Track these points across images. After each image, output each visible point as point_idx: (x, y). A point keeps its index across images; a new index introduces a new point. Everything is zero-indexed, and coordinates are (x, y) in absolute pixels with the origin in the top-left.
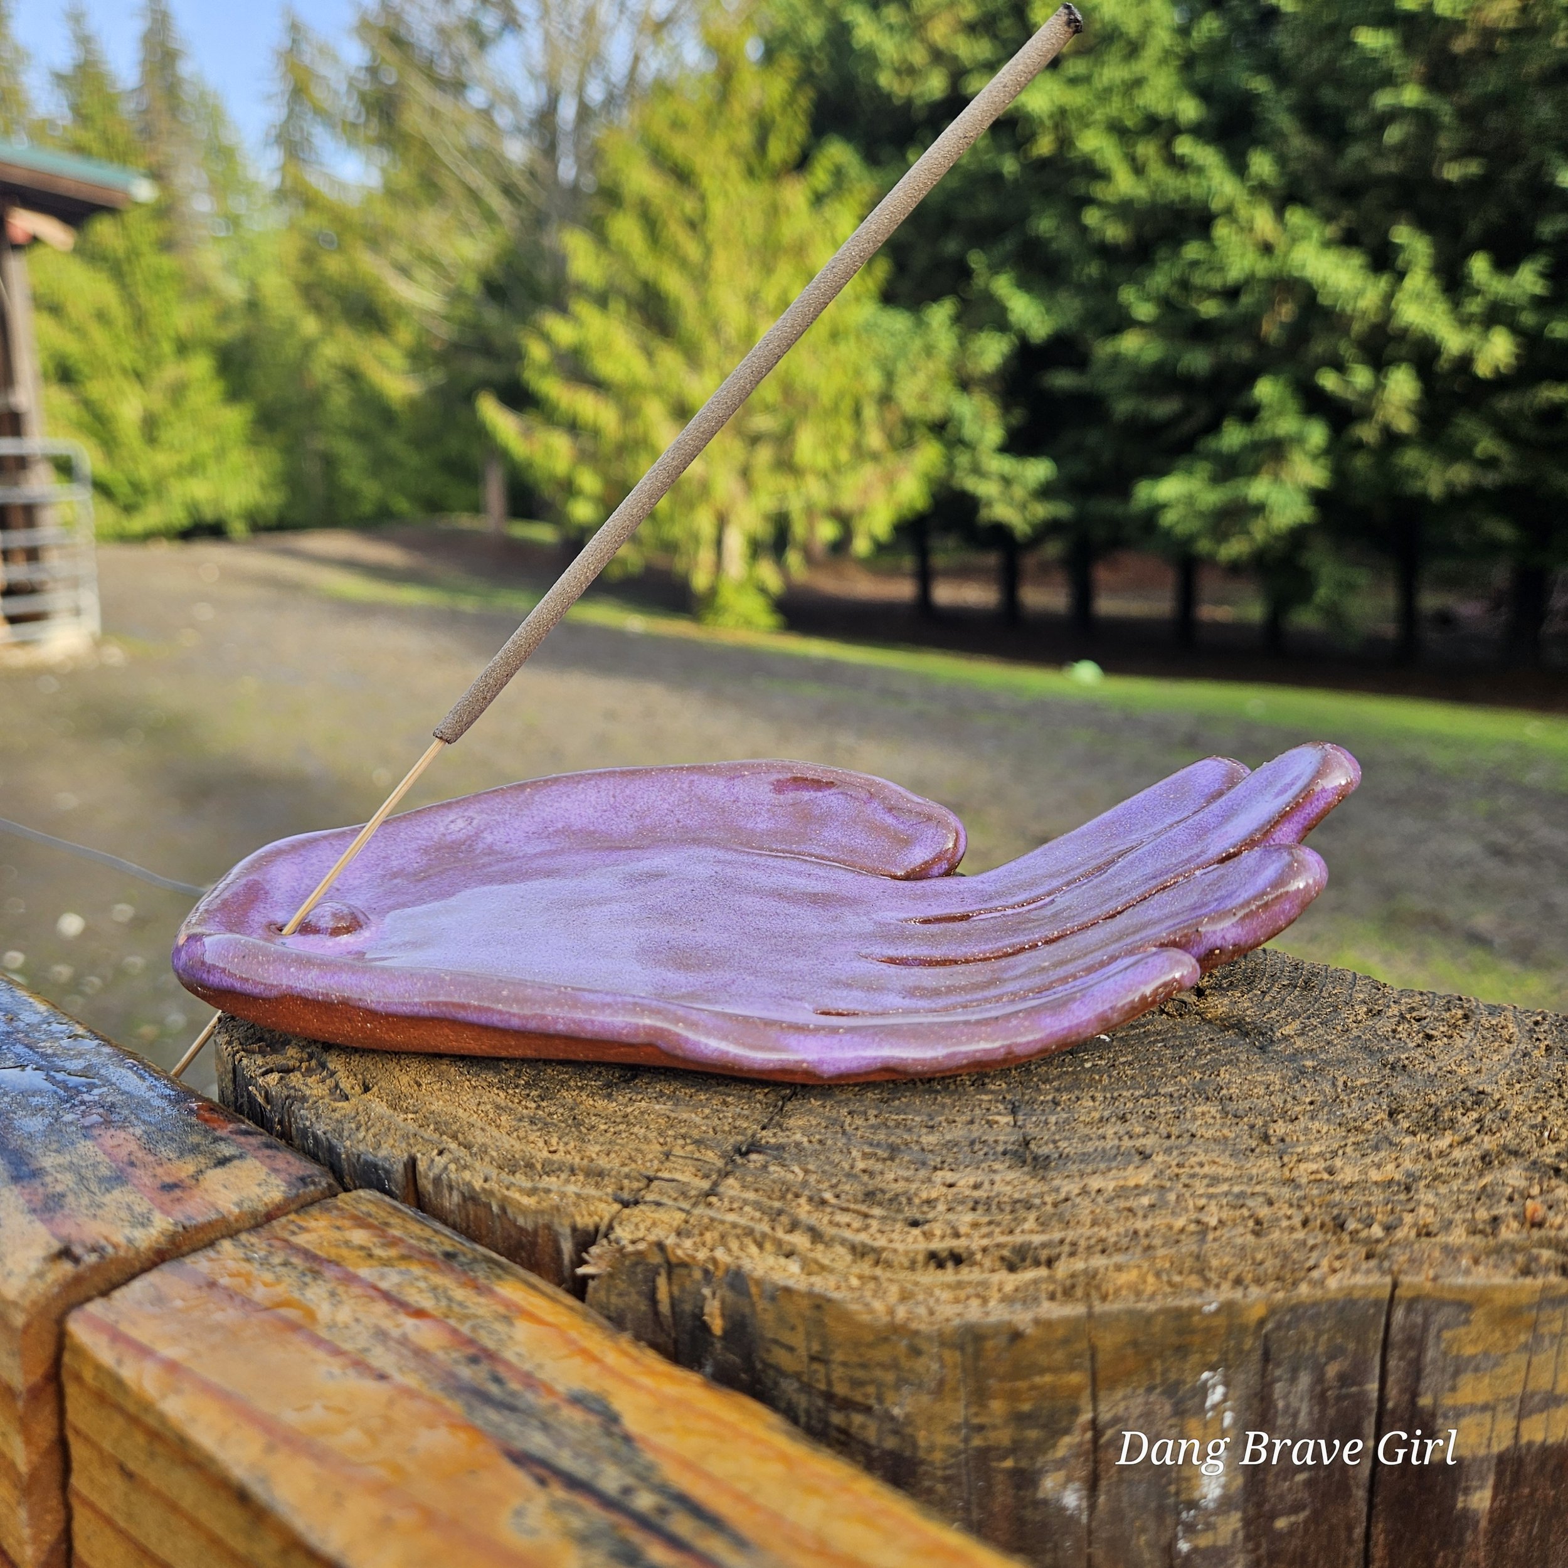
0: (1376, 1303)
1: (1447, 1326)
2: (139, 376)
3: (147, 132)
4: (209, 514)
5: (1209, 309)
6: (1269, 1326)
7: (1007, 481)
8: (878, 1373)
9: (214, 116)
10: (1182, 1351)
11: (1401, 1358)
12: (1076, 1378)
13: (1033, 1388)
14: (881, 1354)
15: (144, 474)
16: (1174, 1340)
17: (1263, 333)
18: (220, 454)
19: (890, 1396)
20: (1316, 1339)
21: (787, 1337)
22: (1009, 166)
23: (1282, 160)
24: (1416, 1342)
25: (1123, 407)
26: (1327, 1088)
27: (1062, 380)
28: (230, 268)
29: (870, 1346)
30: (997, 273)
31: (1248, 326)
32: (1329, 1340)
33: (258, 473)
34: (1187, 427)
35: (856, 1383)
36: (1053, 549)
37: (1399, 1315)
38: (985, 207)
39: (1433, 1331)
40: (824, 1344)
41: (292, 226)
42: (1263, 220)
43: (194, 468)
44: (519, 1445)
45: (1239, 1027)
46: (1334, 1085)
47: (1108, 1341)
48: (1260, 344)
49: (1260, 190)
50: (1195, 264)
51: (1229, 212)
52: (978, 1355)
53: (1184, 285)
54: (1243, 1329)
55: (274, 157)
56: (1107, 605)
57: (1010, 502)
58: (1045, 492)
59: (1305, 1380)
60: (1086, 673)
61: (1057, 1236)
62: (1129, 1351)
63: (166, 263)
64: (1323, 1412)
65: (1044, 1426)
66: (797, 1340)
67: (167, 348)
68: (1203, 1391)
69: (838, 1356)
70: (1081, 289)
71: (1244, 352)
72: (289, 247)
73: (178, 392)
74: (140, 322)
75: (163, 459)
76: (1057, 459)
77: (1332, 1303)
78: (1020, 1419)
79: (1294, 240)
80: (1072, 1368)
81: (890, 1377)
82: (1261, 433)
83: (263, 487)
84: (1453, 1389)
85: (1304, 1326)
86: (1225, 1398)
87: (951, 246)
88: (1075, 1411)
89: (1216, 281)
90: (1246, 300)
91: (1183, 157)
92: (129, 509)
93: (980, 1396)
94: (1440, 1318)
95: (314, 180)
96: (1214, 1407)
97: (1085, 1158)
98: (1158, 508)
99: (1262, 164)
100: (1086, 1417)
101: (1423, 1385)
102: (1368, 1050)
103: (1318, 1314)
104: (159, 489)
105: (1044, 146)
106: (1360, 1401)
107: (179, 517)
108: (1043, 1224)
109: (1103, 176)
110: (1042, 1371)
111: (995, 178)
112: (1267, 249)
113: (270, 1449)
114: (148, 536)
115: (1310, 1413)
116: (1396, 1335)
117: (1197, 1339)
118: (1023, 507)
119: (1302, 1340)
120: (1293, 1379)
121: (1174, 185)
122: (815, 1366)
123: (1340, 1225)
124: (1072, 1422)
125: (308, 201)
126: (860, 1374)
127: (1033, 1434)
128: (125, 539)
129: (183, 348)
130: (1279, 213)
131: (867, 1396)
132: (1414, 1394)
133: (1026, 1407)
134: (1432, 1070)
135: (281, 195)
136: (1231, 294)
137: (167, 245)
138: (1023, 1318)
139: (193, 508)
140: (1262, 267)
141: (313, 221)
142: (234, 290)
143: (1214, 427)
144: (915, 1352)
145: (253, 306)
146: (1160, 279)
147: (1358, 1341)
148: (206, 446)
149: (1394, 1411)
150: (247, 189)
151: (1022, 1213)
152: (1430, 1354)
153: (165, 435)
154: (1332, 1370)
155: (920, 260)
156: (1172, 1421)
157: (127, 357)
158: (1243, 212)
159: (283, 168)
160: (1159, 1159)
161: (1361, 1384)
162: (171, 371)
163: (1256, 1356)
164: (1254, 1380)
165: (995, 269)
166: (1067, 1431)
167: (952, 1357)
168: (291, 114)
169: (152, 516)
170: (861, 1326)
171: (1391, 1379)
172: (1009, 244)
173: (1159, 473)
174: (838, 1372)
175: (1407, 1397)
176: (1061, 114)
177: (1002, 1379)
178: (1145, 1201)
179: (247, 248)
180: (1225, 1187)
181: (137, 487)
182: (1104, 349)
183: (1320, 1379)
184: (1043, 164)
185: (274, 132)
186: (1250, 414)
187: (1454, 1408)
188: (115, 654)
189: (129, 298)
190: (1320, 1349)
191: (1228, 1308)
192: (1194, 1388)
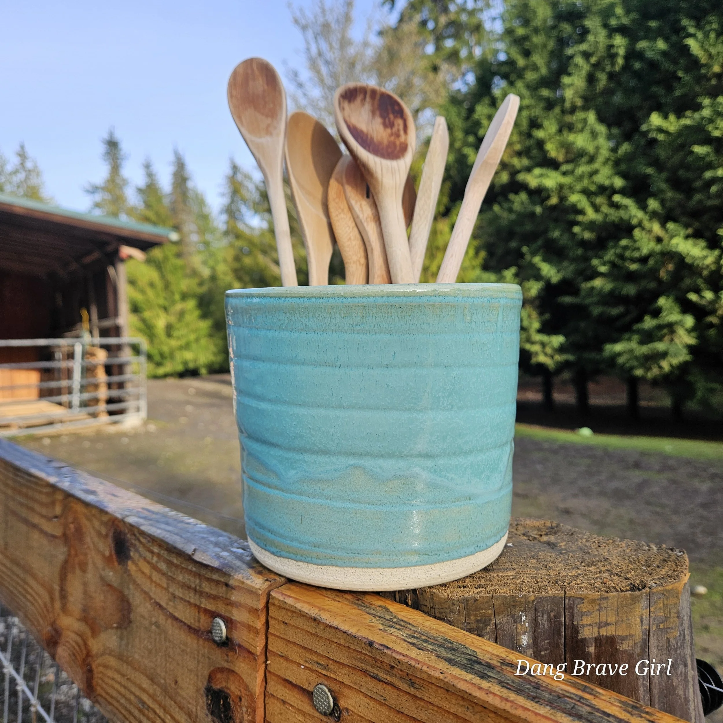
0: (561, 598)
1: (578, 604)
2: (165, 309)
3: (174, 210)
4: (191, 366)
5: (634, 267)
6: (536, 602)
7: (543, 345)
8: (446, 610)
9: (201, 202)
10: (515, 606)
11: (569, 612)
12: (490, 612)
13: (480, 613)
14: (446, 605)
15: (165, 349)
16: (513, 604)
17: (660, 277)
18: (197, 340)
19: (448, 616)
20: (547, 606)
21: (425, 603)
22: (538, 210)
23: (663, 202)
24: (572, 608)
25: (596, 311)
26: (566, 557)
27: (567, 300)
28: (205, 263)
29: (444, 603)
30: (535, 256)
31: (653, 273)
32: (551, 607)
33: (212, 348)
34: (628, 318)
35: (440, 613)
36: (566, 375)
37: (567, 601)
38: (528, 227)
39: (575, 605)
40: (433, 603)
41: (231, 245)
42: (656, 228)
43: (187, 346)
44: (369, 612)
45: (549, 544)
46: (568, 556)
47: (497, 603)
48: (660, 281)
49: (654, 215)
50: (626, 248)
51: (640, 225)
52: (467, 605)
53: (622, 257)
54: (529, 602)
55: (224, 217)
56: (595, 400)
57: (546, 354)
58: (561, 349)
59: (545, 616)
60: (586, 432)
61: (488, 583)
62: (502, 605)
63: (179, 262)
64: (551, 625)
65: (484, 623)
66: (427, 603)
67: (177, 297)
68: (521, 617)
69: (437, 607)
70: (574, 260)
71: (652, 285)
72: (230, 254)
73: (182, 314)
74: (167, 286)
75: (174, 343)
76: (566, 336)
77: (550, 597)
78: (478, 621)
79: (672, 237)
80: (489, 609)
81: (448, 611)
82: (663, 321)
83: (215, 354)
84: (582, 620)
85: (544, 603)
86: (526, 619)
87: (513, 244)
88: (490, 620)
89: (636, 254)
90: (651, 262)
91: (617, 202)
92: (159, 364)
93: (468, 616)
94: (576, 602)
95: (241, 226)
96: (524, 621)
97: (499, 569)
98: (616, 356)
99: (653, 204)
100: (493, 622)
101: (575, 619)
102: (581, 549)
103: (547, 600)
104: (172, 356)
105: (554, 201)
106: (560, 622)
107: (180, 368)
108: (485, 581)
109: (582, 212)
110: (482, 610)
111: (533, 214)
112: (659, 240)
113: (320, 610)
114: (165, 376)
115: (548, 625)
116: (567, 606)
117: (518, 604)
118: (552, 357)
119: (544, 606)
120: (543, 616)
121: (614, 215)
122: (432, 609)
123: (557, 582)
124: (490, 623)
125: (238, 236)
126: (441, 610)
127: (481, 625)
128: (156, 377)
129: (184, 297)
130: (663, 225)
131: (443, 616)
132: (573, 621)
133: (479, 618)
134: (596, 553)
135: (226, 233)
136: (644, 260)
137: (179, 255)
138: (477, 596)
139: (185, 363)
140: (658, 248)
141: (239, 243)
142: (206, 272)
143: (640, 319)
144: (453, 604)
145: (213, 278)
146: (610, 255)
147: (558, 607)
148: (192, 337)
149: (568, 625)
150: (213, 231)
151: (481, 579)
152: (575, 611)
153: (176, 333)
154: (552, 614)
155: (499, 251)
156: (513, 624)
157: (161, 301)
158: (647, 224)
159: (227, 223)
160: (517, 570)
161: (559, 618)
162: (179, 307)
163: (533, 609)
164: (533, 616)
165: (534, 254)
166: (489, 625)
167: (461, 605)
168: (232, 202)
169: (168, 368)
170: (441, 598)
171: (567, 618)
172: (540, 242)
173: (616, 341)
174: (437, 610)
175: (571, 622)
176: (561, 187)
177: (473, 611)
178: (511, 577)
179: (212, 255)
180: (532, 575)
181: (162, 355)
182: (586, 286)
183: (549, 616)
184: (554, 208)
185: (225, 208)
186: (657, 313)
187: (583, 625)
188: (152, 427)
189: (163, 277)
190: (549, 609)
191: (525, 596)
192: (518, 616)
